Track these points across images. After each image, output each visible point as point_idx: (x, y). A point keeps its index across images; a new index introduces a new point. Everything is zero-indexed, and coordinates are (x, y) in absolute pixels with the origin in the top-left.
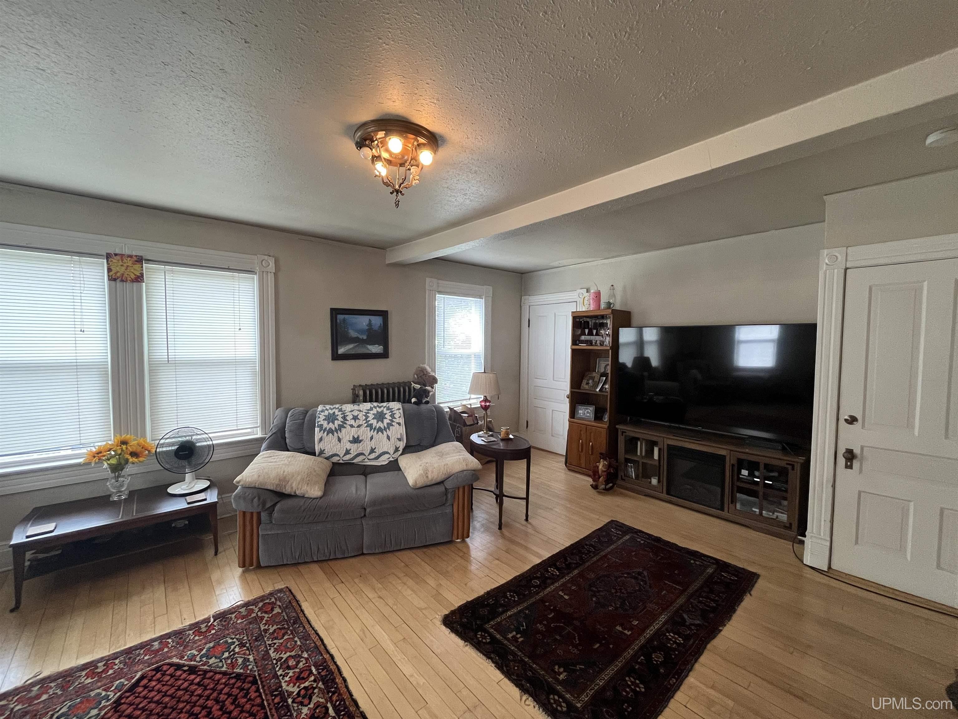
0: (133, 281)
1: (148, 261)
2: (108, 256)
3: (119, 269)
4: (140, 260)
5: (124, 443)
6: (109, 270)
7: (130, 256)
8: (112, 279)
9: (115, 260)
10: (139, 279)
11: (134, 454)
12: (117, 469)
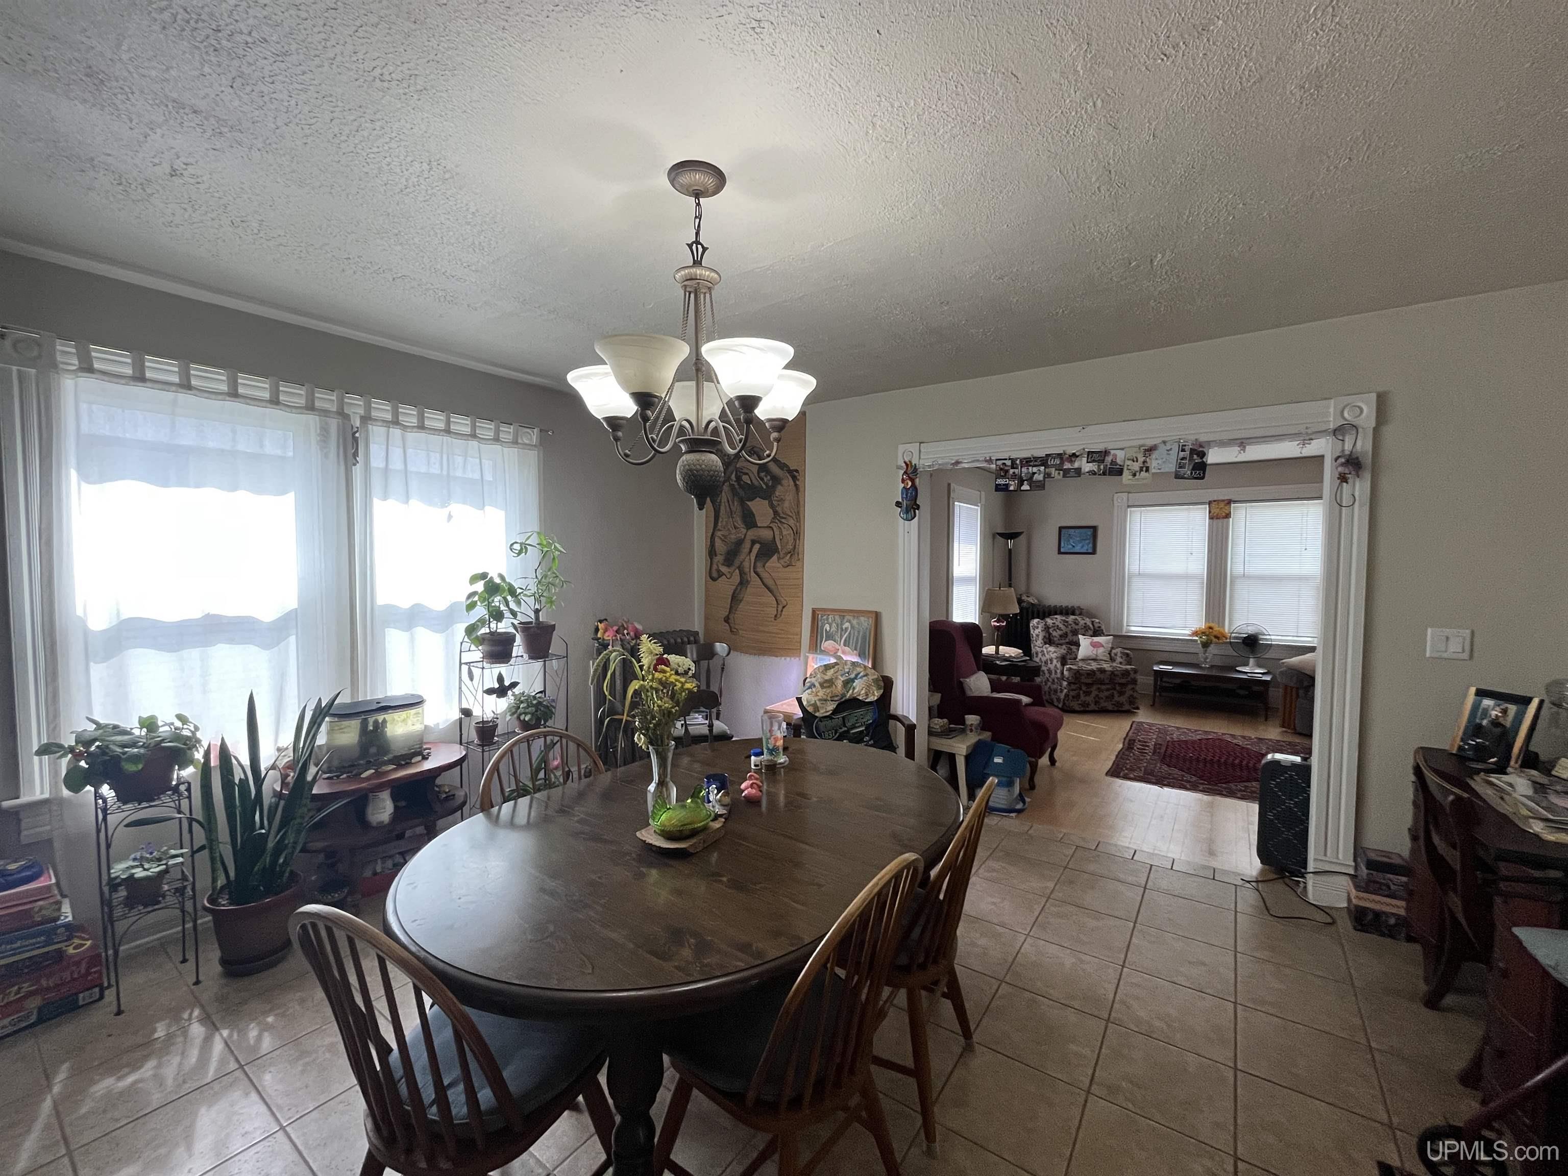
0: (1224, 518)
1: (1235, 502)
2: (1210, 503)
3: (1215, 511)
4: (1229, 502)
5: (1211, 628)
6: (1210, 512)
7: (1223, 501)
8: (1211, 518)
9: (1213, 505)
10: (1228, 516)
11: (1216, 637)
12: (1205, 645)
